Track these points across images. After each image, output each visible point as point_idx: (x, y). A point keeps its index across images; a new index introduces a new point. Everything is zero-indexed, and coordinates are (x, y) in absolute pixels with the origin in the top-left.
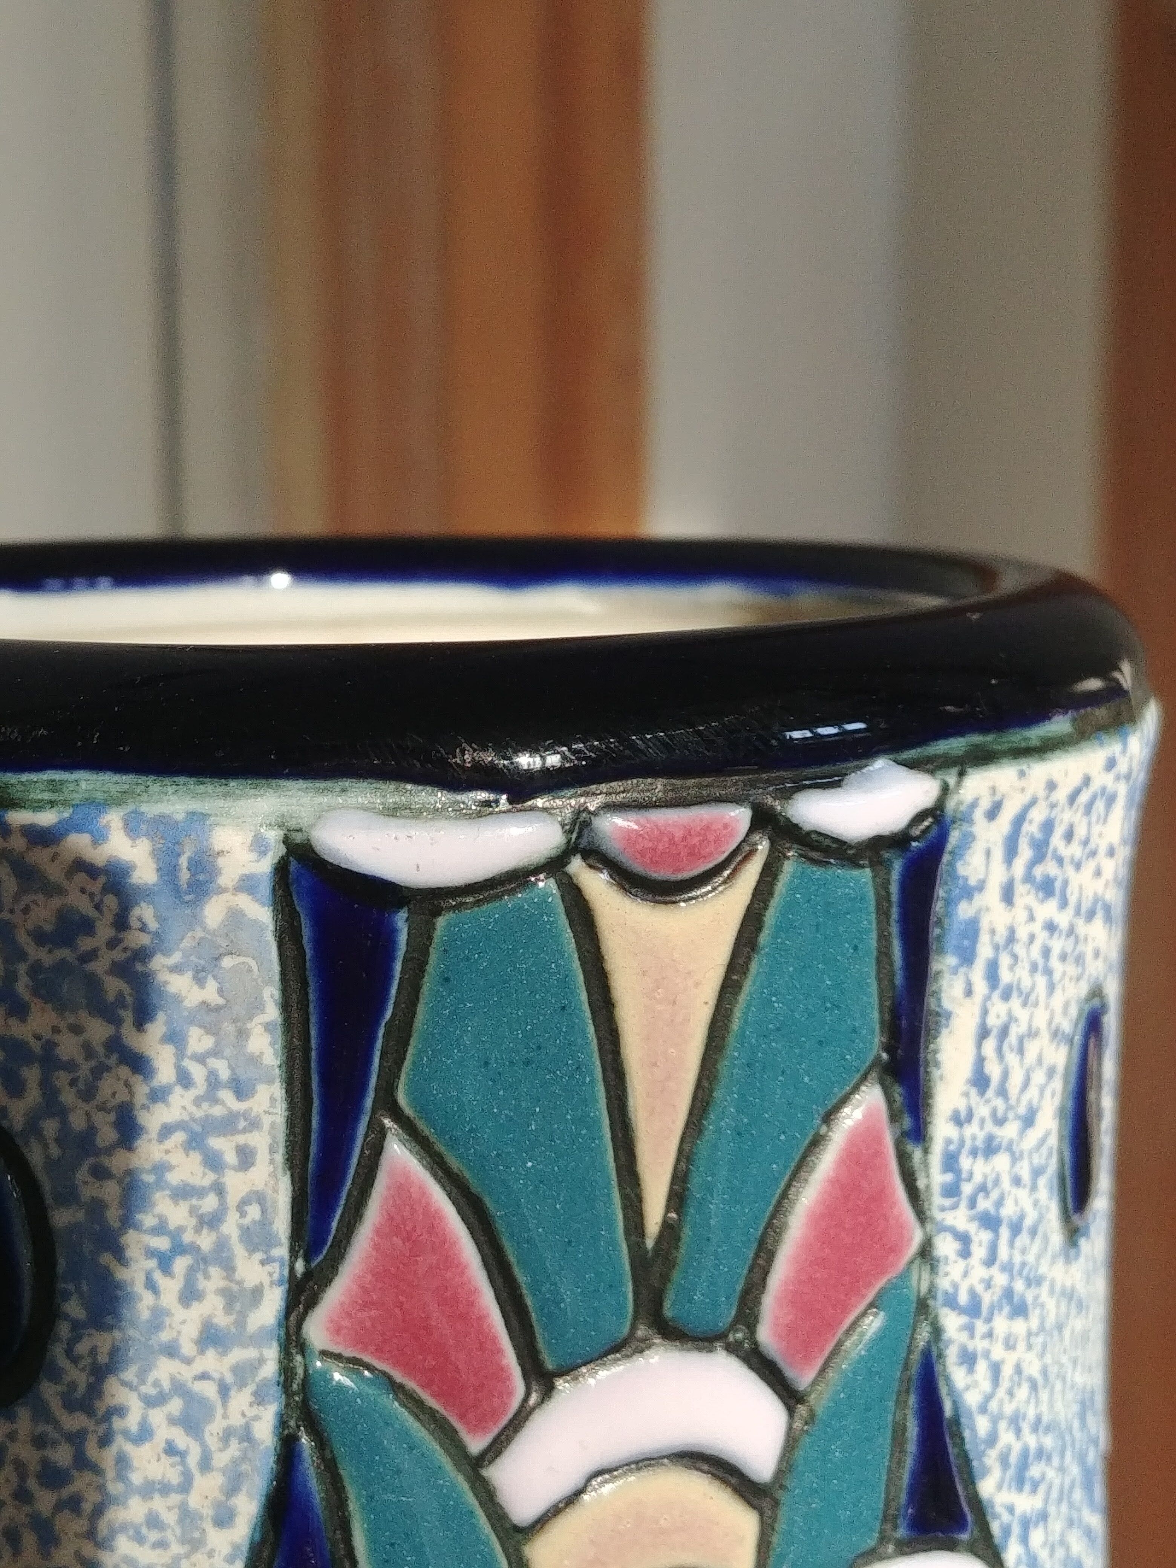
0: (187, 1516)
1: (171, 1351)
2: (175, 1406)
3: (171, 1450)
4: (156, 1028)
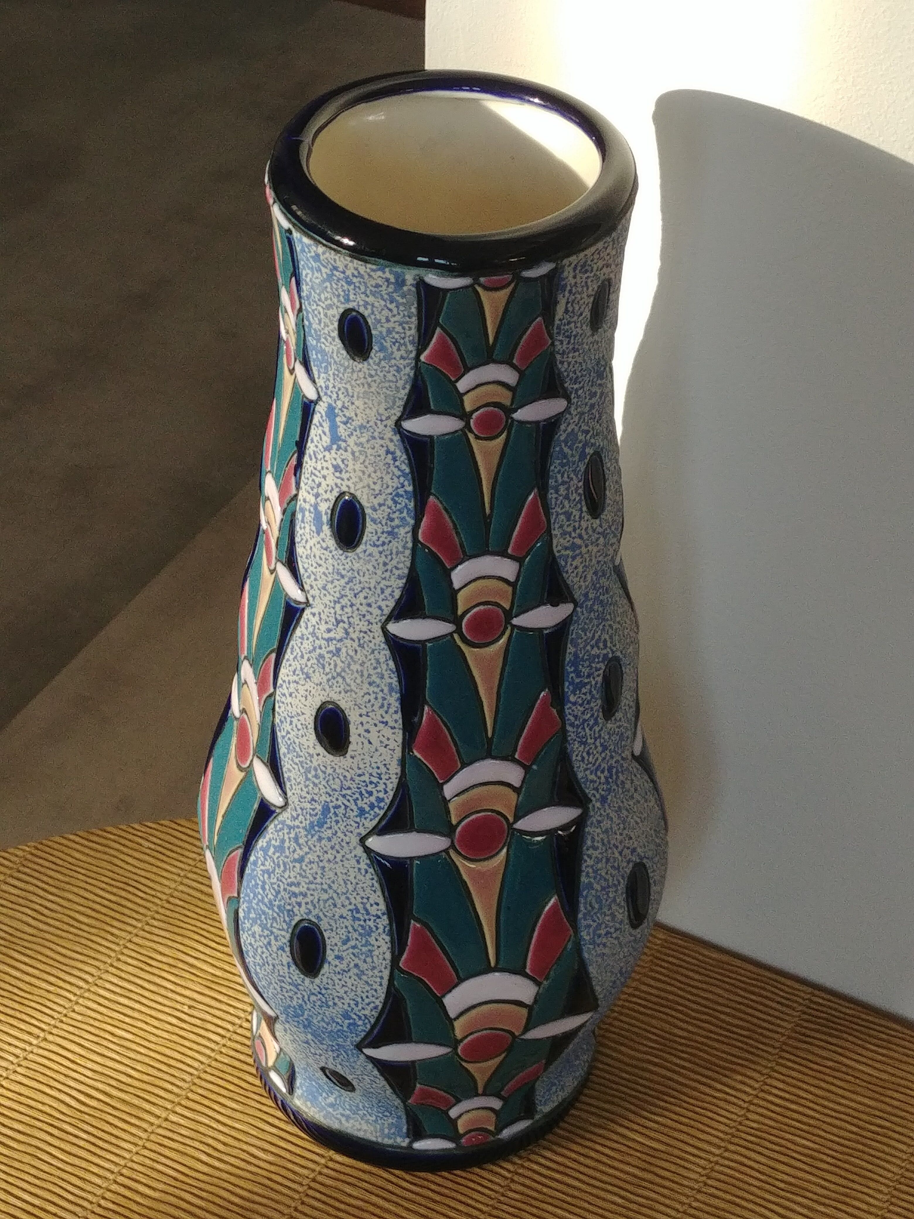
0: (397, 387)
1: (395, 358)
2: (395, 368)
3: (394, 375)
4: (394, 304)
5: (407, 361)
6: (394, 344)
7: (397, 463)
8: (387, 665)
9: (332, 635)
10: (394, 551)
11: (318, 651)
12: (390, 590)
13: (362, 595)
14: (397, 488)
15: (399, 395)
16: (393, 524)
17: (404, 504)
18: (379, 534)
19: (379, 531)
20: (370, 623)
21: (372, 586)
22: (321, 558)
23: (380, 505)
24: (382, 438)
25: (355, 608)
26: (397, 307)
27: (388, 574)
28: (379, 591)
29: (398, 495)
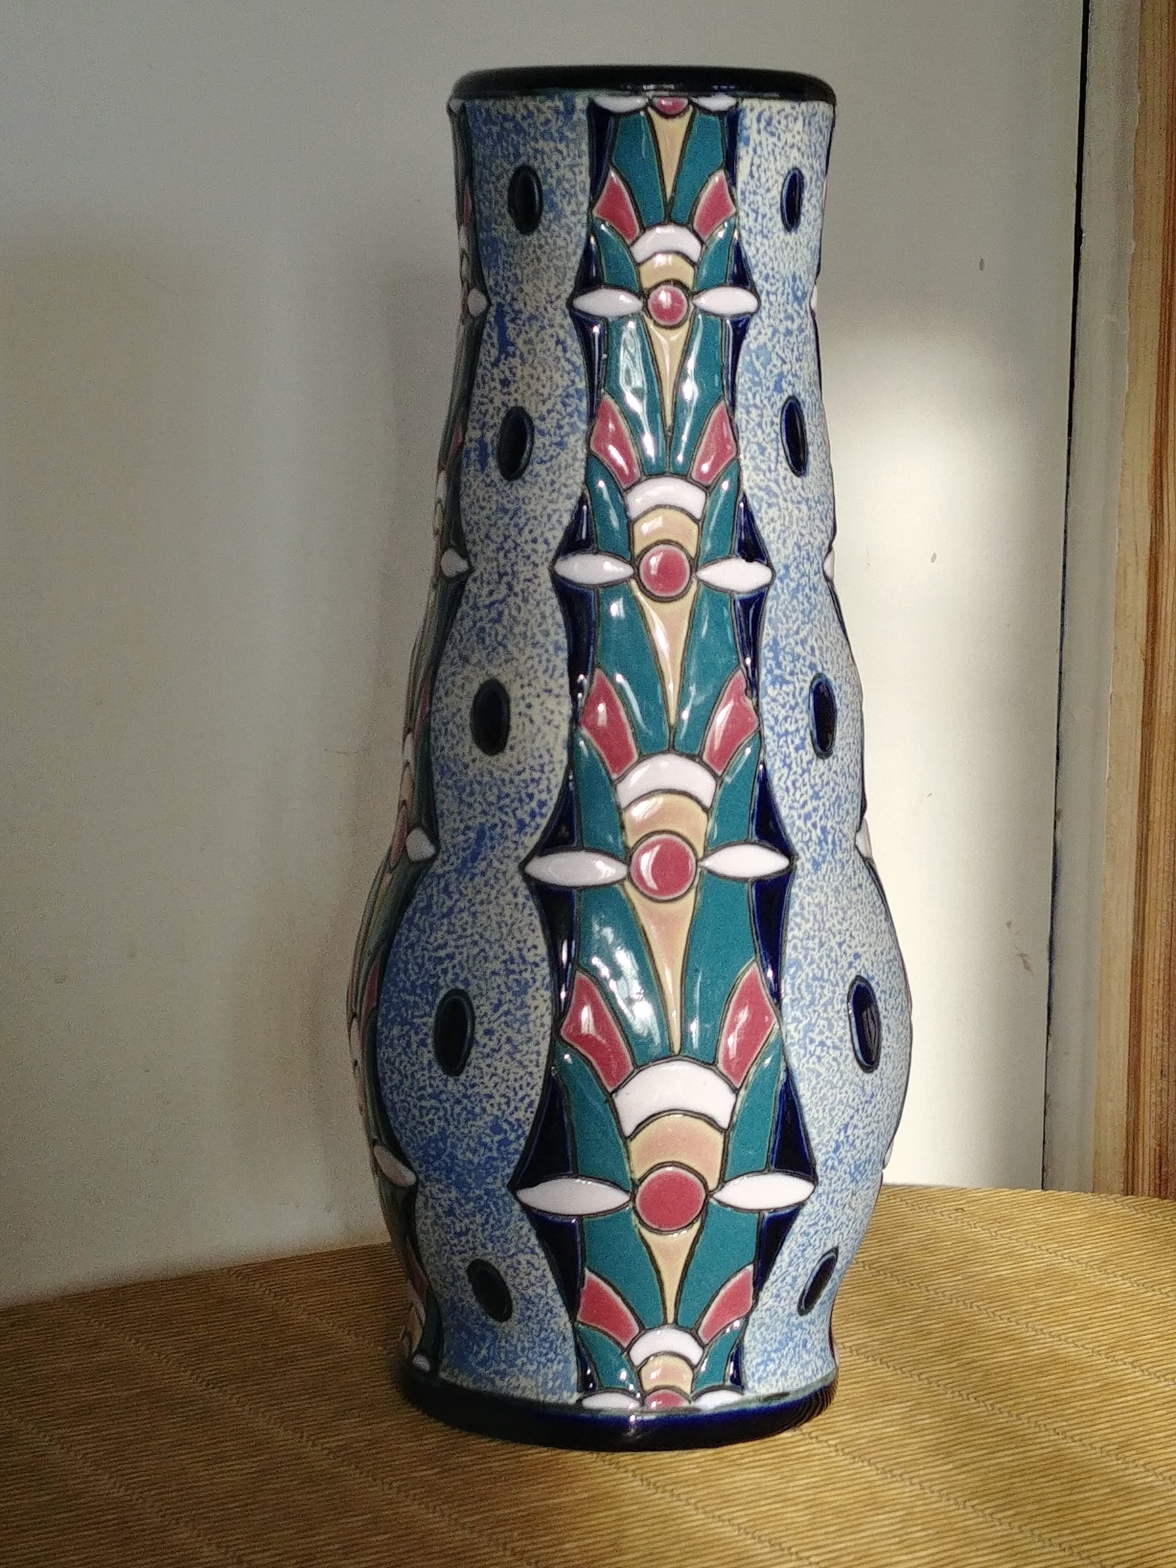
0: (568, 254)
1: (565, 216)
2: (566, 229)
3: (565, 239)
4: (564, 143)
5: (578, 217)
6: (564, 196)
7: (568, 355)
8: (554, 618)
9: (495, 597)
10: (563, 465)
11: (479, 625)
12: (558, 514)
13: (527, 529)
14: (568, 386)
15: (570, 265)
16: (563, 433)
17: (574, 406)
18: (547, 448)
19: (547, 444)
20: (535, 565)
21: (538, 513)
22: (484, 499)
23: (549, 412)
24: (552, 326)
25: (519, 549)
26: (567, 146)
27: (555, 495)
28: (545, 519)
29: (568, 396)
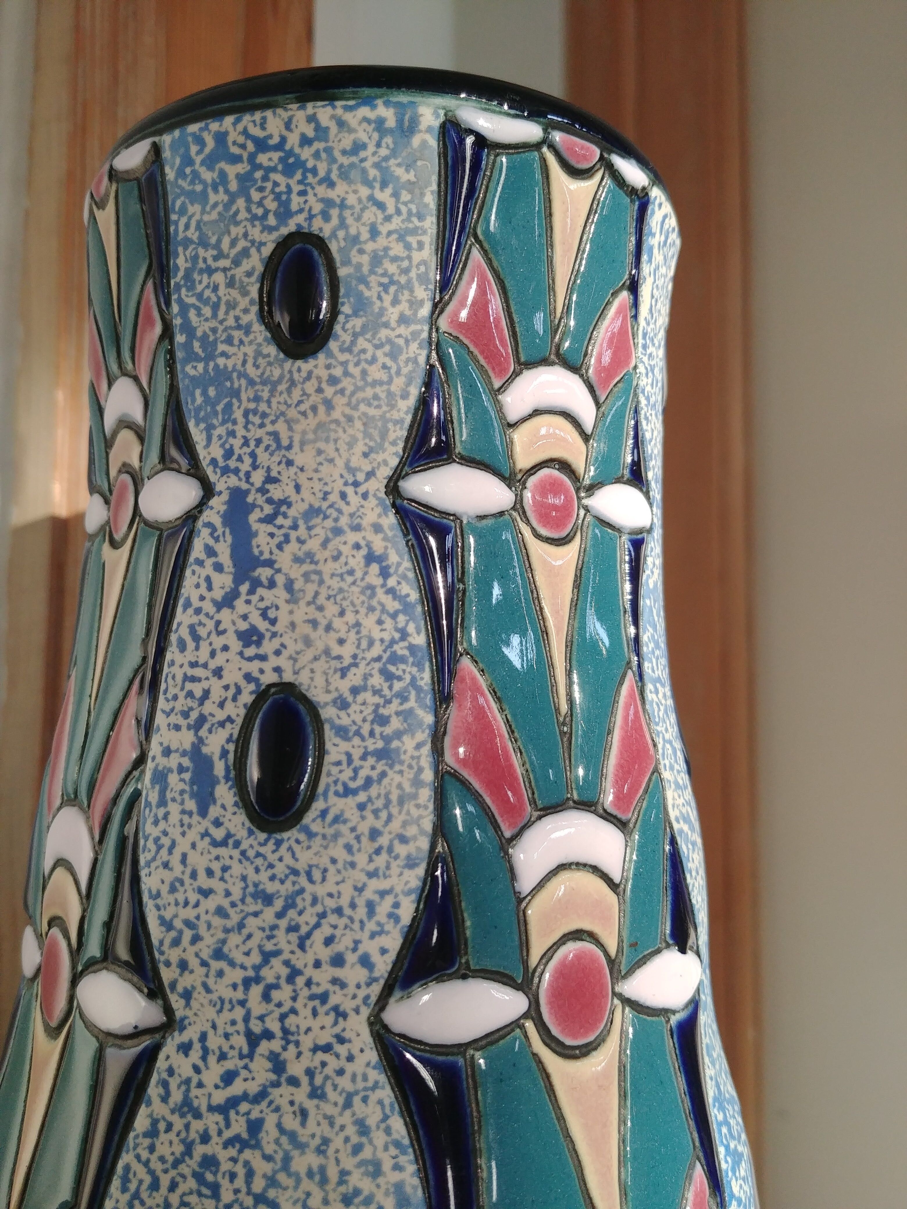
0: (390, 394)
1: (386, 325)
2: (387, 348)
3: (384, 367)
4: (389, 191)
5: (413, 327)
6: (385, 288)
7: (392, 582)
8: (388, 1131)
9: (237, 1088)
10: (394, 797)
11: (200, 1150)
12: (389, 900)
13: (318, 936)
14: (393, 642)
15: (395, 415)
16: (388, 730)
17: (408, 678)
18: (357, 763)
19: (357, 754)
20: (340, 1014)
21: (344, 901)
22: (210, 873)
23: (355, 691)
24: (357, 528)
25: (300, 981)
26: (396, 195)
27: (381, 861)
28: (361, 912)
29: (395, 659)
